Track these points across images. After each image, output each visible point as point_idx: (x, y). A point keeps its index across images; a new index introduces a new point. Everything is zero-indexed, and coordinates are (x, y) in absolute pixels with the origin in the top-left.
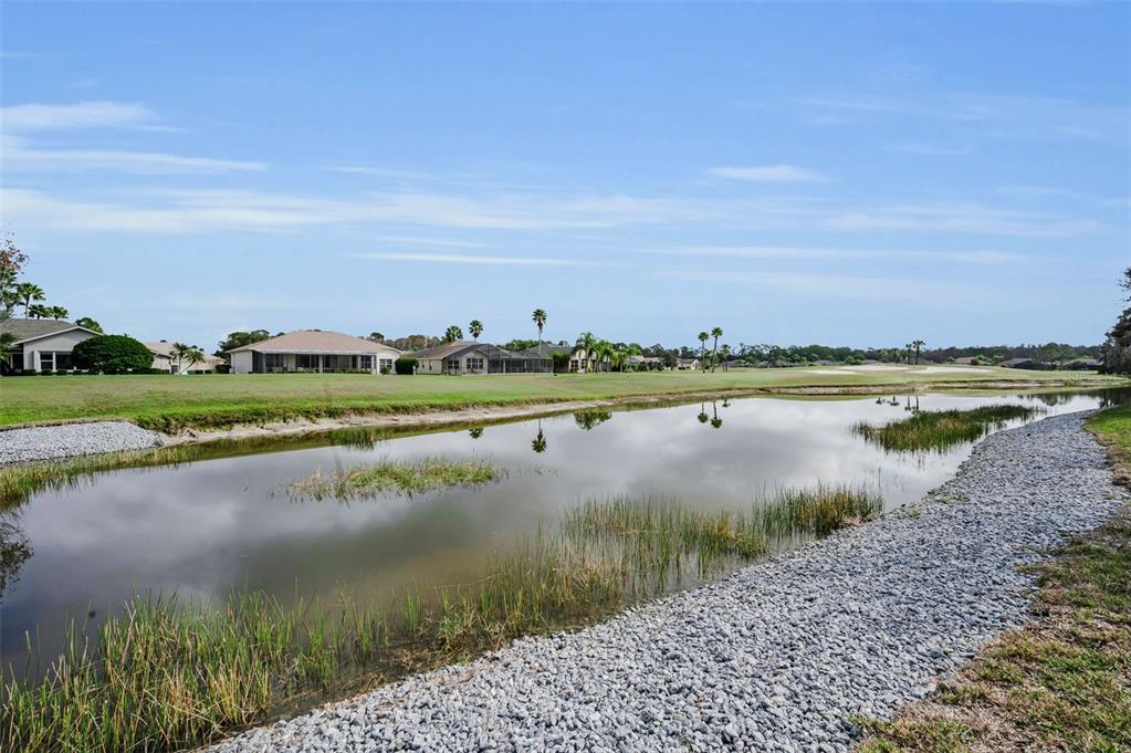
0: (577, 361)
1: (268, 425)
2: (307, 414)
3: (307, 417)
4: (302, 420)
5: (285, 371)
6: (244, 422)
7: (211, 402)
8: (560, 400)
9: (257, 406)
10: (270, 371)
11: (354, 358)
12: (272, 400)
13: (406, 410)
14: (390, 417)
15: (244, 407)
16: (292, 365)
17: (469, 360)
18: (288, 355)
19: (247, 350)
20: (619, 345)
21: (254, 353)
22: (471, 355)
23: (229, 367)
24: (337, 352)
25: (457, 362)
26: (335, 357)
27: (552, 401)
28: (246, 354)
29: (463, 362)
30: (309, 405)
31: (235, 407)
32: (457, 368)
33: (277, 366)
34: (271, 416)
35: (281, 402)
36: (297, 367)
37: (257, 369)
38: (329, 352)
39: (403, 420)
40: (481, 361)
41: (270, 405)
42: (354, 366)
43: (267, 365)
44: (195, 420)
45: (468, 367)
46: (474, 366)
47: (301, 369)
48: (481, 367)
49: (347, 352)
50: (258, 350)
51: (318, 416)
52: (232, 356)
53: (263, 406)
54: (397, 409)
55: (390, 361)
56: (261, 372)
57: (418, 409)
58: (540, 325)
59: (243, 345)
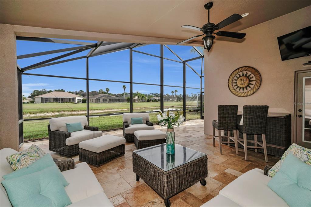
0: (135, 99)
1: (45, 114)
2: (53, 112)
3: (52, 112)
4: (51, 113)
5: (50, 102)
6: (39, 113)
7: (32, 109)
8: (113, 109)
9: (42, 110)
10: (46, 103)
11: (70, 99)
12: (45, 109)
13: (75, 111)
14: (71, 112)
15: (39, 110)
16: (52, 101)
17: (103, 99)
18: (51, 98)
19: (40, 97)
20: (156, 94)
21: (41, 98)
22: (103, 98)
23: (34, 101)
24: (65, 97)
25: (100, 100)
26: (64, 99)
27: (111, 109)
28: (39, 98)
29: (101, 100)
30: (53, 110)
31: (37, 110)
32: (100, 101)
33: (48, 101)
34: (45, 112)
35: (47, 109)
36: (53, 101)
37: (42, 102)
38: (62, 97)
39: (73, 113)
40: (107, 99)
41: (45, 110)
42: (70, 101)
43: (45, 101)
44: (29, 113)
45: (103, 101)
46: (104, 101)
47: (54, 102)
48: (107, 101)
49: (68, 97)
50: (42, 97)
51: (55, 112)
52: (35, 98)
53: (43, 110)
54: (73, 111)
55: (80, 100)
56: (43, 103)
57: (78, 111)
58: (124, 89)
59: (38, 95)
